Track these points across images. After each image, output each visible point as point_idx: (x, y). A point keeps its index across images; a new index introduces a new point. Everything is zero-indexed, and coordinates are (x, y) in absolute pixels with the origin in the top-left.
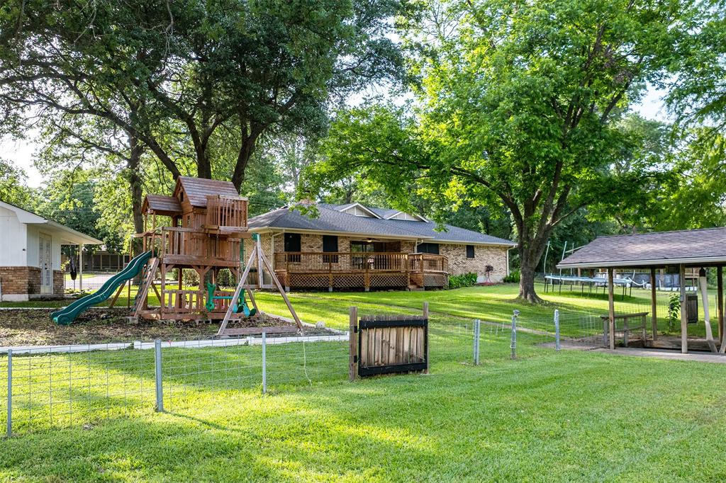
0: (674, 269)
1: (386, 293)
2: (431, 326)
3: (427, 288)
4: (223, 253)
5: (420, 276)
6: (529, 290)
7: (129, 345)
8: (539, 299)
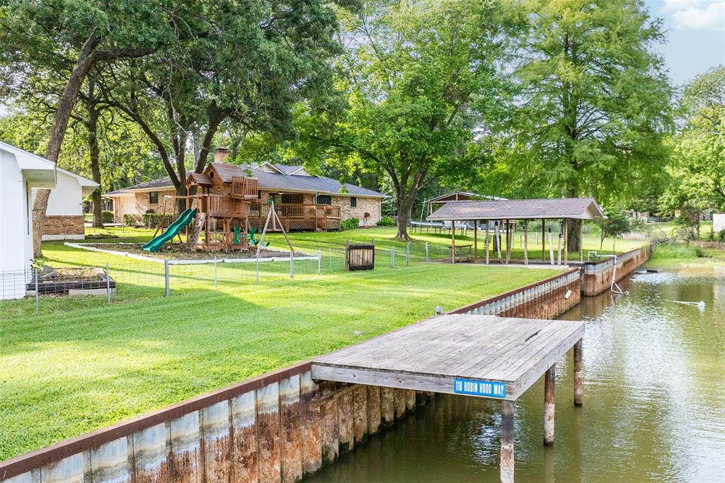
0: (484, 221)
1: (301, 233)
2: (376, 247)
3: (330, 230)
4: (239, 209)
5: (324, 221)
6: (403, 231)
7: (222, 260)
8: (410, 238)
